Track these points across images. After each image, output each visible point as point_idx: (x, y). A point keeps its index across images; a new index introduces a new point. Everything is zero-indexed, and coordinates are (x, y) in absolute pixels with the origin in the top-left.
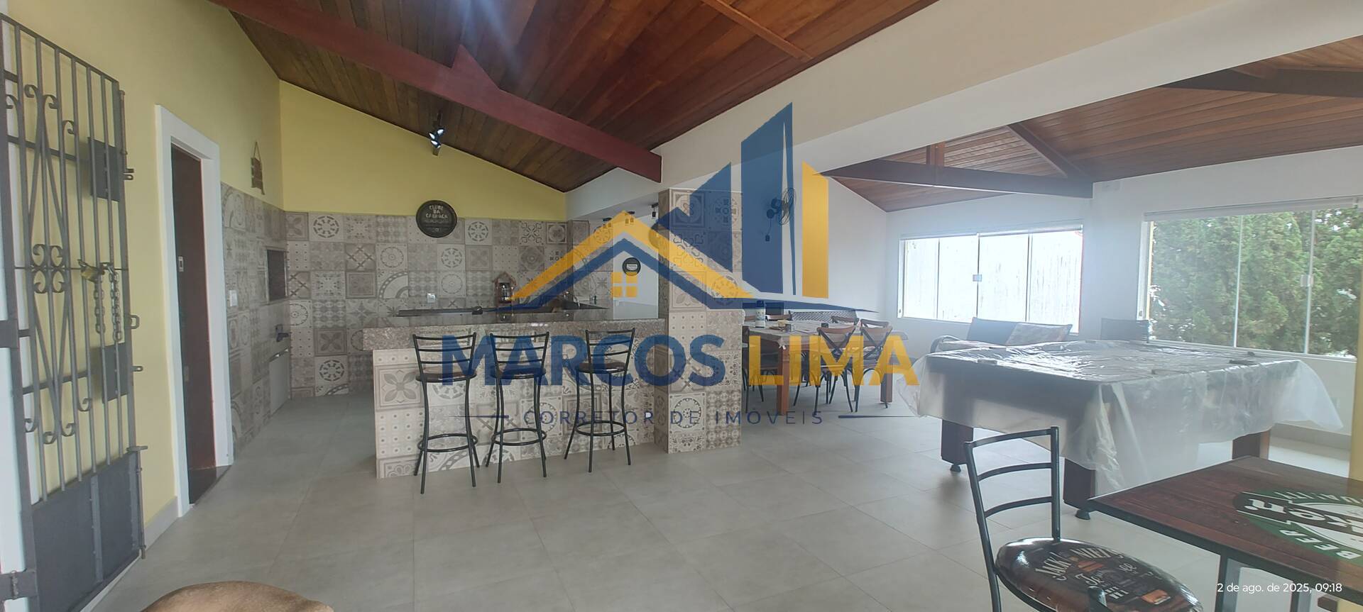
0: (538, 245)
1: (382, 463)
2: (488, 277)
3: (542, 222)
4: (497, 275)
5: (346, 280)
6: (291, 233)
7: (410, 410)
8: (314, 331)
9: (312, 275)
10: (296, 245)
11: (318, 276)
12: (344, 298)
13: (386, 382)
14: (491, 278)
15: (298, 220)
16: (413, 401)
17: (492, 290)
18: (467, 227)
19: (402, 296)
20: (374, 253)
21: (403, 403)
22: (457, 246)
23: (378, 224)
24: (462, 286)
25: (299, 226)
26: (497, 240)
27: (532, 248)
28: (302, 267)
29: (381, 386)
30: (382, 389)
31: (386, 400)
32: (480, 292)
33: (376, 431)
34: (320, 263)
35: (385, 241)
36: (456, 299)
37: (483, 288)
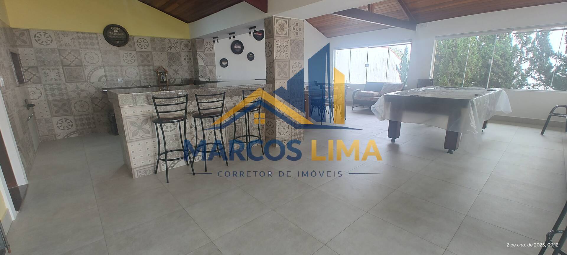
0: (177, 51)
1: (135, 170)
2: (152, 69)
3: (178, 39)
4: (156, 68)
5: (63, 71)
6: (19, 42)
7: (147, 140)
8: (48, 102)
9: (40, 69)
10: (25, 50)
11: (43, 69)
12: (65, 82)
13: (131, 126)
14: (153, 69)
15: (23, 34)
16: (148, 135)
17: (155, 76)
18: (136, 41)
19: (102, 80)
20: (80, 55)
21: (143, 137)
22: (131, 52)
23: (79, 38)
24: (137, 74)
25: (24, 38)
26: (154, 49)
27: (174, 53)
28: (32, 64)
29: (128, 129)
30: (129, 129)
31: (133, 136)
32: (148, 77)
33: (130, 154)
34: (44, 62)
35: (85, 48)
36: (135, 81)
37: (150, 75)
